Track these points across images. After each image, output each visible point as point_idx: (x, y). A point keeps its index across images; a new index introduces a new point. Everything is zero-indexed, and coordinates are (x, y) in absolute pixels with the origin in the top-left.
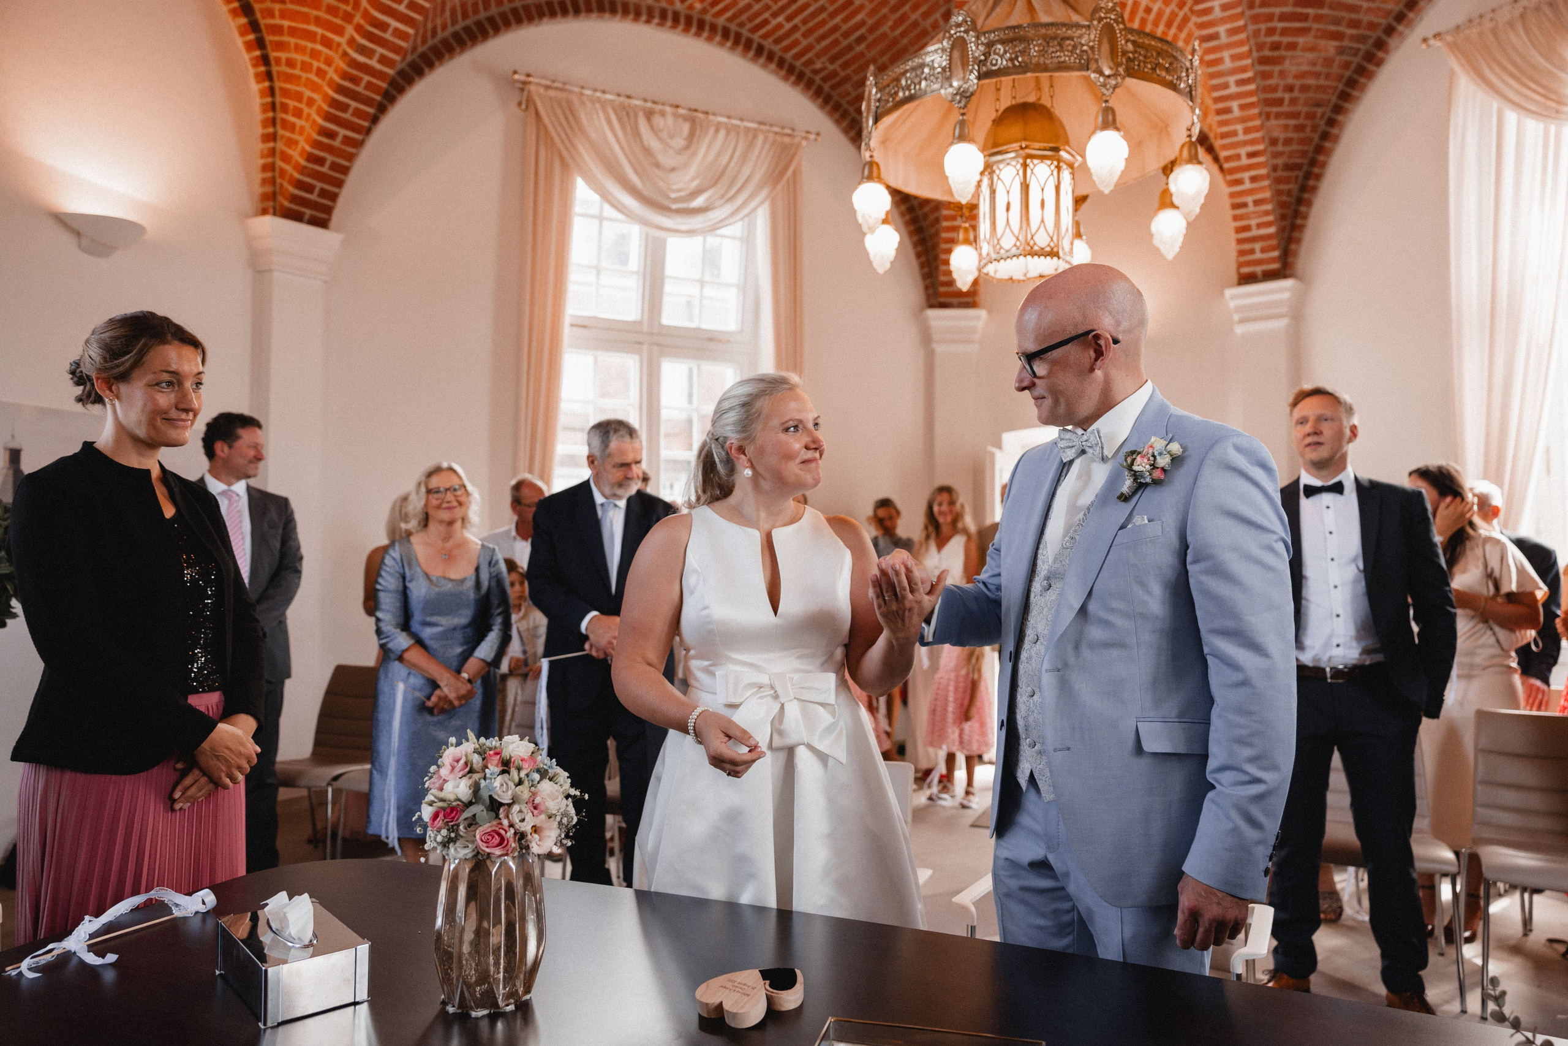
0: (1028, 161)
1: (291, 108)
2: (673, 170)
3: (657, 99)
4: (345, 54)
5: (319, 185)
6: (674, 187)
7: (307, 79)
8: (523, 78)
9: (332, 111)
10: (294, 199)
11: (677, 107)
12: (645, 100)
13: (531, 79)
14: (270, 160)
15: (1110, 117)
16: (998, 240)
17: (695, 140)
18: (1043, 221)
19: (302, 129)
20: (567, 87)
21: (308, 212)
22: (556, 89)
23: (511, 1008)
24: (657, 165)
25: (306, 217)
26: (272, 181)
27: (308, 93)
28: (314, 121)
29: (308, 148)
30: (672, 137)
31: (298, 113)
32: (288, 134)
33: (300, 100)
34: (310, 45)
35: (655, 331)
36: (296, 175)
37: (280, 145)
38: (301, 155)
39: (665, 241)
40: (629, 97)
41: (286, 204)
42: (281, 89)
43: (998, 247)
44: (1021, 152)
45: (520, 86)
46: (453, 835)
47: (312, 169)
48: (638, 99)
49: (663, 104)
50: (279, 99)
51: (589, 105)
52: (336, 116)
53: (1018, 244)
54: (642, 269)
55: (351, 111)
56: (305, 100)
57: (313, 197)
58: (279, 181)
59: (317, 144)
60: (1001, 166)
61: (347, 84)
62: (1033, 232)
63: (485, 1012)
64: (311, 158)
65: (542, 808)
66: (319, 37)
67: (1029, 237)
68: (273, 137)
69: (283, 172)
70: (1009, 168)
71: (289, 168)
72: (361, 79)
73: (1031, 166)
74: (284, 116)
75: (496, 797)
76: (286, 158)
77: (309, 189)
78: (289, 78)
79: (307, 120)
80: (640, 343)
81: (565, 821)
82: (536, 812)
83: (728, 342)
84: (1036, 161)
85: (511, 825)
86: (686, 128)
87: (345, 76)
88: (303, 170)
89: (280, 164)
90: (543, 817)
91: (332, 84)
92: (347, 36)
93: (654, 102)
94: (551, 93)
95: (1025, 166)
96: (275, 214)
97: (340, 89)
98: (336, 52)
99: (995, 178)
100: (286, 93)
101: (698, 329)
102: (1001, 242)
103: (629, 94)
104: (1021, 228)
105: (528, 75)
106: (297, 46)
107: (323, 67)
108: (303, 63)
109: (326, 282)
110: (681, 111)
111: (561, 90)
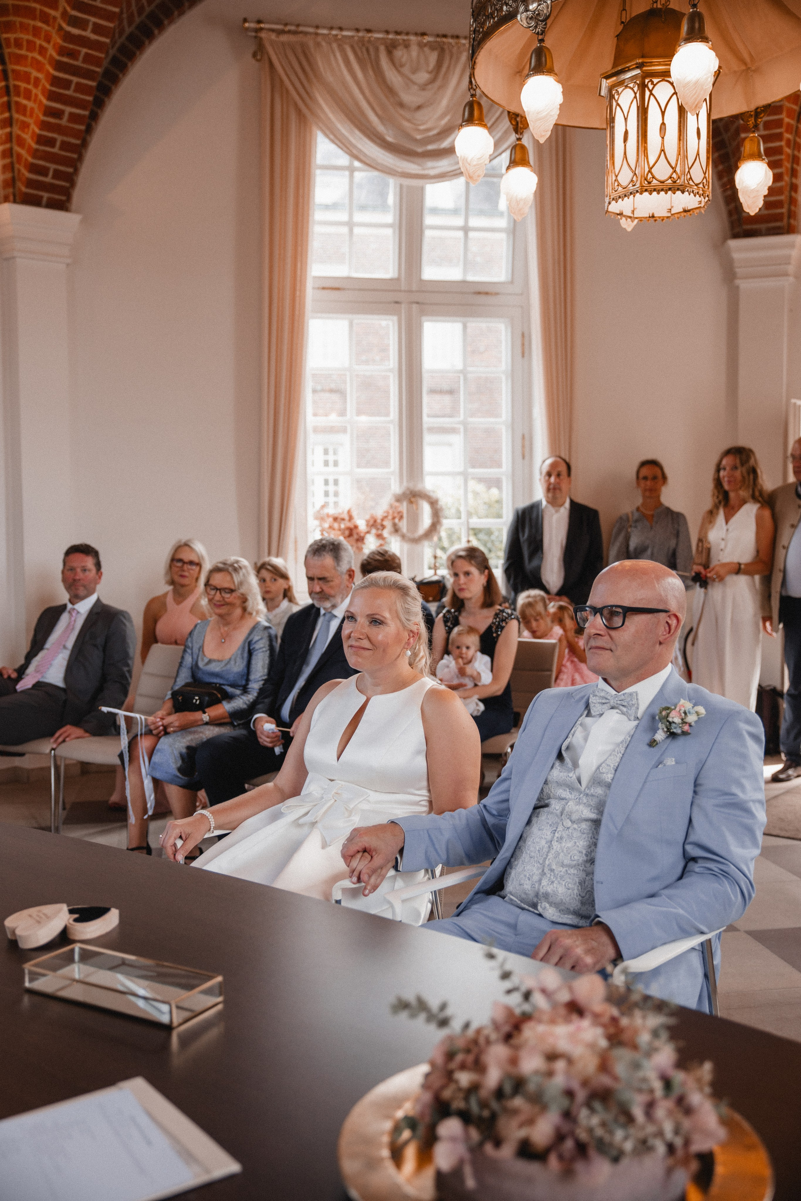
0: (647, 81)
1: (22, 90)
2: (419, 108)
3: (399, 30)
4: (60, 28)
5: (52, 167)
6: (422, 127)
7: (33, 58)
8: (253, 25)
9: (54, 89)
10: (30, 183)
11: (423, 34)
12: (387, 32)
13: (262, 25)
14: (8, 146)
15: (697, 25)
16: (617, 176)
17: (444, 69)
18: (663, 150)
19: (32, 109)
20: (301, 29)
21: (46, 195)
22: (289, 32)
24: (401, 105)
25: (44, 200)
26: (10, 168)
27: (34, 74)
28: (41, 102)
29: (37, 131)
30: (414, 71)
31: (28, 95)
32: (22, 118)
33: (28, 83)
34: (32, 23)
35: (414, 288)
36: (30, 159)
37: (16, 130)
38: (32, 138)
39: (422, 189)
40: (369, 31)
41: (24, 189)
42: (13, 71)
43: (616, 184)
44: (637, 72)
45: (253, 34)
47: (44, 151)
48: (379, 32)
49: (407, 34)
50: (12, 82)
51: (324, 44)
52: (60, 94)
53: (635, 179)
54: (397, 222)
55: (73, 86)
56: (32, 81)
57: (48, 179)
58: (17, 166)
59: (44, 126)
60: (620, 90)
61: (65, 59)
62: (651, 165)
64: (41, 140)
66: (38, 13)
67: (647, 170)
68: (9, 122)
69: (19, 156)
70: (628, 90)
71: (23, 152)
72: (79, 52)
73: (651, 87)
74: (16, 99)
76: (21, 142)
77: (43, 171)
78: (20, 59)
79: (35, 101)
80: (397, 302)
83: (497, 294)
84: (655, 81)
86: (433, 57)
87: (62, 51)
88: (35, 154)
89: (17, 149)
91: (52, 61)
92: (61, 9)
93: (397, 33)
94: (284, 38)
95: (643, 87)
96: (15, 202)
97: (59, 66)
98: (54, 28)
99: (614, 104)
100: (18, 75)
101: (464, 282)
102: (619, 178)
103: (368, 27)
104: (637, 161)
105: (259, 22)
106: (21, 24)
107: (45, 44)
108: (28, 42)
109: (68, 265)
110: (427, 39)
111: (295, 33)
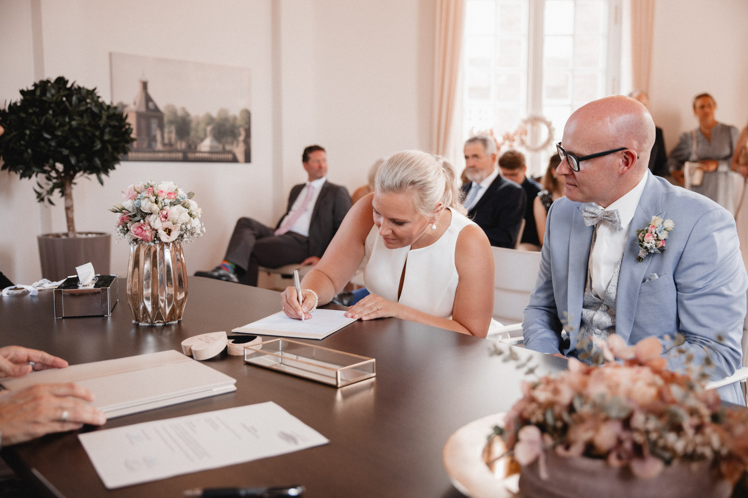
23: (161, 324)
46: (126, 229)
63: (147, 324)
65: (168, 218)
75: (142, 209)
81: (184, 226)
82: (163, 219)
85: (150, 225)
90: (170, 223)
